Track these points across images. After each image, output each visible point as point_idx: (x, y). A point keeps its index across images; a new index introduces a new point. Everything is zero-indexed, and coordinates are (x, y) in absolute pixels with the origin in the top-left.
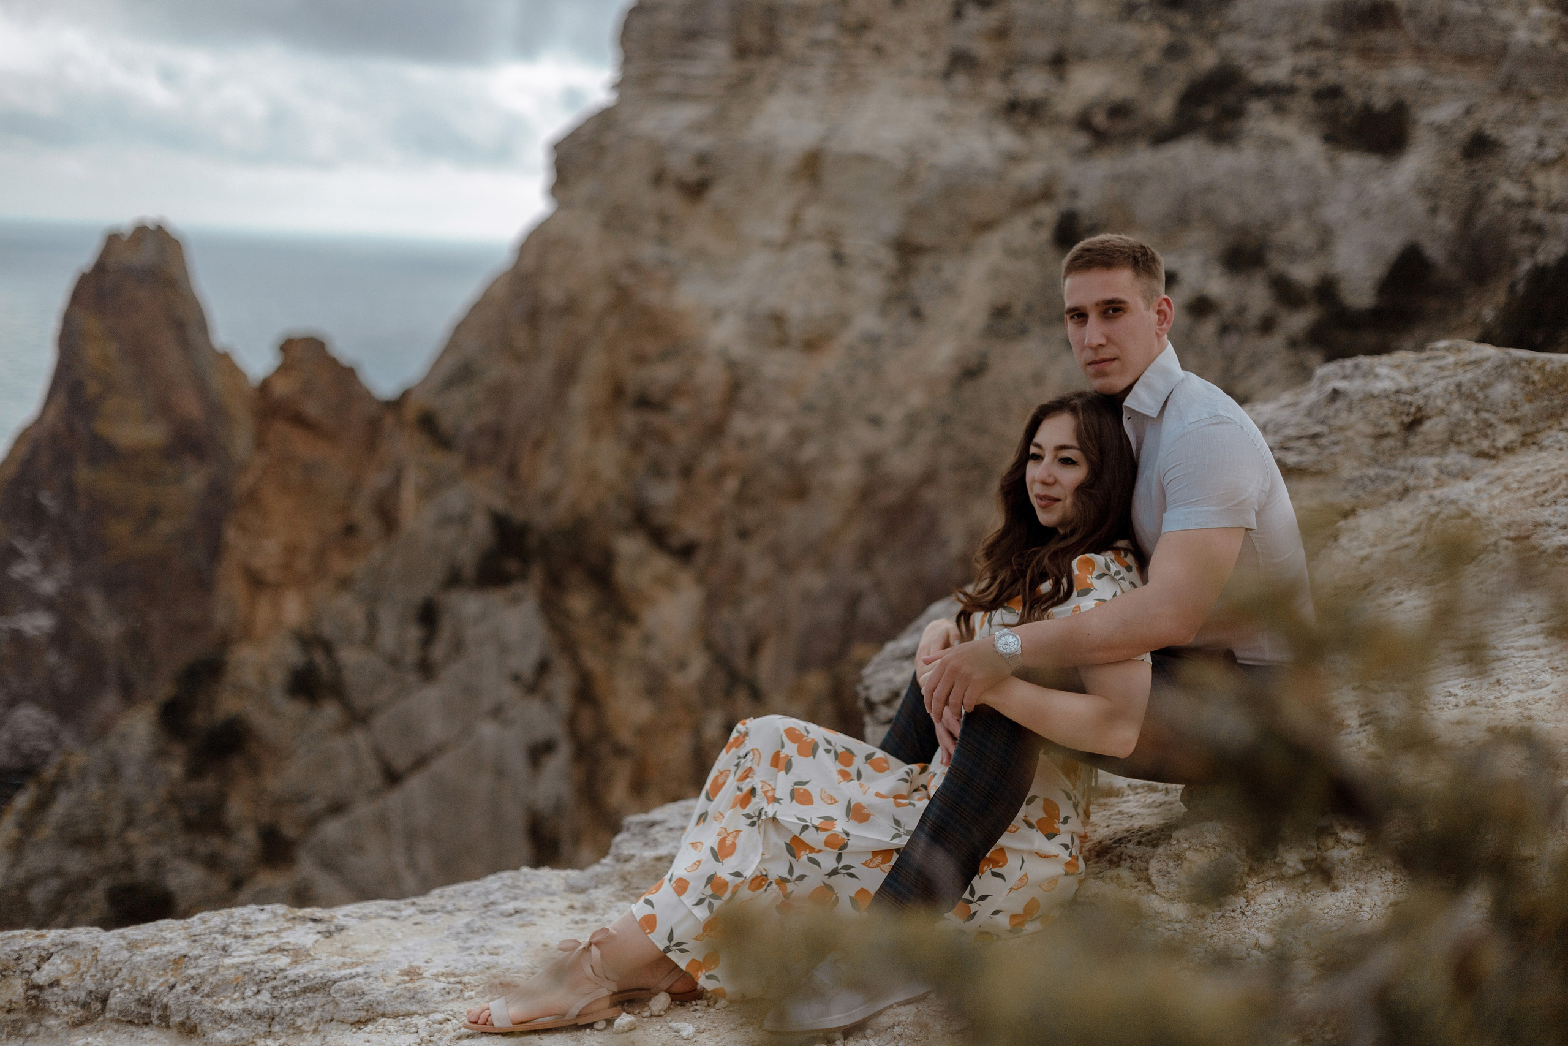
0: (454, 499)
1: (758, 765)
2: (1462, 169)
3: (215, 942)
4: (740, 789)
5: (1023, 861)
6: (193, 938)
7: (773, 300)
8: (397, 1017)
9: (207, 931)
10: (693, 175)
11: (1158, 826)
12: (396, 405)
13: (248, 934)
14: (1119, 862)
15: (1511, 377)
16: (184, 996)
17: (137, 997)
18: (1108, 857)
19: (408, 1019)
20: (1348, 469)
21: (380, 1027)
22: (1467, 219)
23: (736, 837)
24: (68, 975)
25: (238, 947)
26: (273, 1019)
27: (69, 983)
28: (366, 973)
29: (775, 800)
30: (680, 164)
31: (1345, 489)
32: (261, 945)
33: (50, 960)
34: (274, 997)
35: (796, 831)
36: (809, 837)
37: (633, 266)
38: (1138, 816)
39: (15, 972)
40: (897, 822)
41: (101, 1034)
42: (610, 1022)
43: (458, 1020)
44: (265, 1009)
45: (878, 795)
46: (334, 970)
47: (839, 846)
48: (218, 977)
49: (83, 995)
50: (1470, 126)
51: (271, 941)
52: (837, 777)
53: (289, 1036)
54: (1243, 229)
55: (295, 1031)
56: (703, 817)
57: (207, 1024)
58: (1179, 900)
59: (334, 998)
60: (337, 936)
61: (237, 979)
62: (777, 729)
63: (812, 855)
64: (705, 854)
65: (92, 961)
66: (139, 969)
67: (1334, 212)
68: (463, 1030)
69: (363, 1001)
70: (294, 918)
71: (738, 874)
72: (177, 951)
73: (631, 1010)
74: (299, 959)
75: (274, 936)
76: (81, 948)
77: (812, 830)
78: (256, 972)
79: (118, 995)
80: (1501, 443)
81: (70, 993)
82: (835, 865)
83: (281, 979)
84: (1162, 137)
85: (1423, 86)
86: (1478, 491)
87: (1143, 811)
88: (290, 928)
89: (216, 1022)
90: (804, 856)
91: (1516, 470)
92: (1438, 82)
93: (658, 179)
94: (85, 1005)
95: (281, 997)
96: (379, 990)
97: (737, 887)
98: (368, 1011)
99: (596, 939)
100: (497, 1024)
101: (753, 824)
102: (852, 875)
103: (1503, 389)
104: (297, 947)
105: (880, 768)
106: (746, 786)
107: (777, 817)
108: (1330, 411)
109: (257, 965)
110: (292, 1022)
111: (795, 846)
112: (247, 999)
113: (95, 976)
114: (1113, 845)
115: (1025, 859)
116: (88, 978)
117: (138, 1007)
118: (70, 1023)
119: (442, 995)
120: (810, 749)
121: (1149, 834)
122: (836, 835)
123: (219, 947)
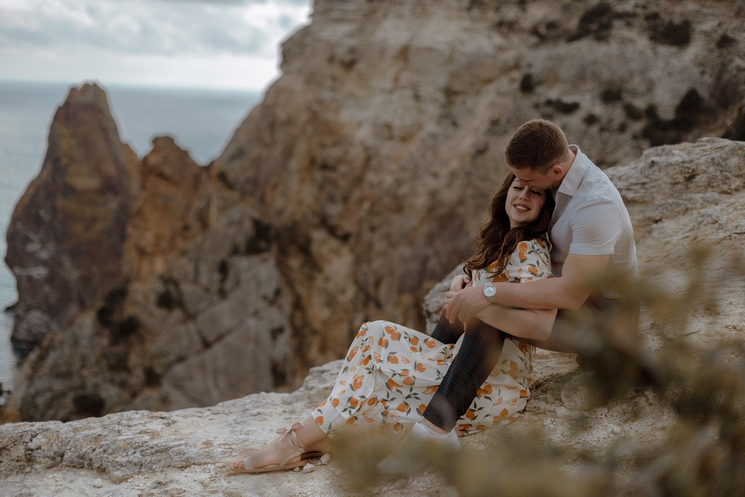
0: (235, 213)
1: (372, 344)
2: (716, 53)
3: (115, 429)
4: (363, 356)
5: (500, 391)
6: (104, 426)
7: (386, 117)
8: (200, 465)
9: (111, 423)
10: (347, 58)
11: (566, 373)
12: (207, 168)
13: (130, 425)
14: (546, 391)
15: (738, 155)
16: (100, 454)
17: (77, 455)
18: (541, 388)
19: (206, 466)
20: (659, 199)
21: (192, 470)
22: (719, 77)
23: (362, 379)
24: (45, 444)
25: (125, 431)
26: (142, 465)
27: (45, 448)
28: (186, 444)
29: (381, 361)
30: (342, 53)
31: (657, 209)
32: (136, 430)
33: (37, 437)
34: (142, 455)
35: (390, 376)
36: (396, 379)
37: (319, 102)
38: (556, 369)
39: (20, 442)
40: (439, 372)
41: (61, 472)
42: (301, 468)
43: (229, 466)
44: (138, 461)
45: (429, 359)
46: (171, 442)
47: (410, 383)
48: (115, 445)
49: (52, 453)
50: (720, 32)
51: (141, 428)
52: (410, 350)
53: (149, 473)
54: (611, 82)
55: (152, 471)
56: (346, 369)
57: (110, 468)
58: (575, 409)
59: (170, 455)
60: (172, 426)
61: (125, 446)
62: (381, 327)
63: (398, 388)
64: (347, 387)
65: (56, 437)
66: (78, 441)
67: (655, 74)
68: (231, 472)
69: (184, 457)
70: (152, 417)
71: (363, 397)
72: (96, 433)
73: (312, 462)
74: (154, 437)
75: (143, 426)
76: (51, 431)
77: (397, 376)
78: (133, 443)
79: (69, 454)
80: (733, 187)
81: (46, 452)
82: (409, 393)
83: (145, 446)
84: (572, 38)
85: (698, 12)
86: (722, 210)
87: (558, 366)
88: (150, 422)
89: (114, 467)
90: (394, 389)
91: (740, 200)
92: (705, 11)
93: (331, 60)
94: (53, 459)
95: (146, 455)
96: (192, 452)
97: (362, 403)
98: (186, 462)
99: (294, 428)
100: (247, 468)
101: (370, 373)
102: (417, 398)
103: (734, 161)
104: (153, 431)
105: (431, 346)
106: (366, 355)
107: (381, 369)
108: (650, 172)
109: (134, 440)
110: (150, 467)
111: (390, 384)
112: (129, 456)
113: (58, 444)
114: (544, 383)
115: (501, 390)
116: (55, 445)
117: (78, 459)
118: (46, 467)
119: (222, 454)
120: (397, 337)
121: (561, 377)
122: (409, 378)
123: (116, 431)
